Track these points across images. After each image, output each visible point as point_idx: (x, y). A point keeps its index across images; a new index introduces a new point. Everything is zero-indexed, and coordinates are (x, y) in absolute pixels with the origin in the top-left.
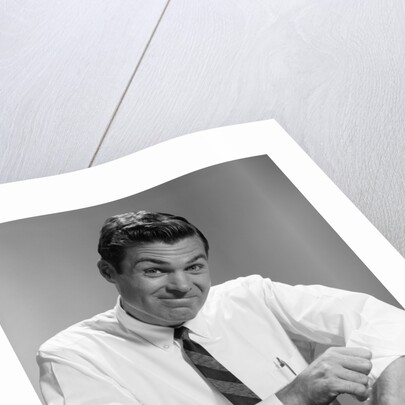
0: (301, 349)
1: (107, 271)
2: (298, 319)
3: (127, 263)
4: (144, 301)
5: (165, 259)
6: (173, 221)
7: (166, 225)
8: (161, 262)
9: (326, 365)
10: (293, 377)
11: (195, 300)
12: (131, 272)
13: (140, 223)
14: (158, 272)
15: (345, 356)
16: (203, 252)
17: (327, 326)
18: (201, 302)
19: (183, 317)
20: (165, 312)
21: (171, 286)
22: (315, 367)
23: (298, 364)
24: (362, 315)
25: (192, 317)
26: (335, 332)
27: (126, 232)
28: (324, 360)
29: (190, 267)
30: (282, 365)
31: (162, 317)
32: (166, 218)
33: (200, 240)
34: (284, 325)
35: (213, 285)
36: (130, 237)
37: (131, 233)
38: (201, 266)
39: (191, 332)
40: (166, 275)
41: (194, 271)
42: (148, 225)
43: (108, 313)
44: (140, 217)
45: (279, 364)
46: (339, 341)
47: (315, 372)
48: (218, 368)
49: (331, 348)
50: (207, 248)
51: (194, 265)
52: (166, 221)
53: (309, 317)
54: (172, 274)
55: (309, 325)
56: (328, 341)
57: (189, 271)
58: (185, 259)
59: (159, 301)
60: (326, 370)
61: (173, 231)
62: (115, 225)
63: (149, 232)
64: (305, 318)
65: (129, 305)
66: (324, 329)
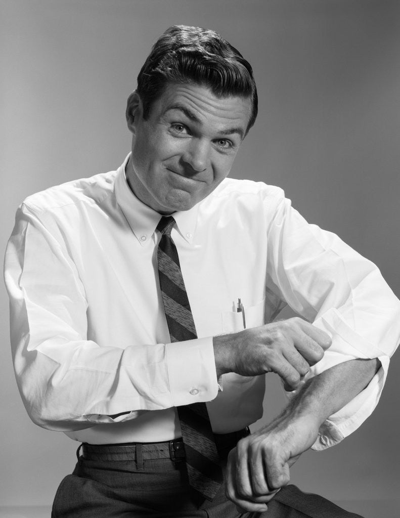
0: (267, 303)
1: (134, 112)
2: (288, 267)
3: (159, 105)
4: (151, 168)
5: (201, 115)
6: (238, 63)
7: (226, 66)
8: (193, 118)
9: (279, 334)
10: (241, 329)
11: (201, 185)
12: (158, 120)
13: (201, 49)
14: (184, 131)
15: (304, 335)
16: (244, 126)
17: (309, 291)
18: (206, 192)
19: (177, 204)
20: (164, 190)
21: (188, 157)
22: (268, 331)
23: (254, 318)
24: (353, 291)
25: (187, 208)
26: (313, 301)
27: (180, 55)
28: (281, 327)
29: (219, 140)
30: (239, 310)
31: (158, 196)
32: (232, 55)
33: (250, 107)
34: (269, 266)
35: (230, 176)
36: (181, 65)
37: (184, 60)
38: (232, 144)
39: (176, 228)
40: (190, 139)
41: (220, 147)
42: (209, 55)
43: (109, 175)
44: (205, 39)
45: (237, 307)
46: (310, 314)
47: (264, 335)
48: (177, 283)
49: (297, 319)
50: (251, 123)
51: (225, 140)
52: (230, 60)
53: (298, 271)
54: (197, 139)
55: (294, 280)
56: (300, 309)
57: (216, 145)
58: (221, 126)
59: (165, 173)
60: (276, 339)
61: (230, 78)
62: (173, 40)
63: (203, 67)
64: (295, 269)
65: (134, 168)
66: (304, 292)
